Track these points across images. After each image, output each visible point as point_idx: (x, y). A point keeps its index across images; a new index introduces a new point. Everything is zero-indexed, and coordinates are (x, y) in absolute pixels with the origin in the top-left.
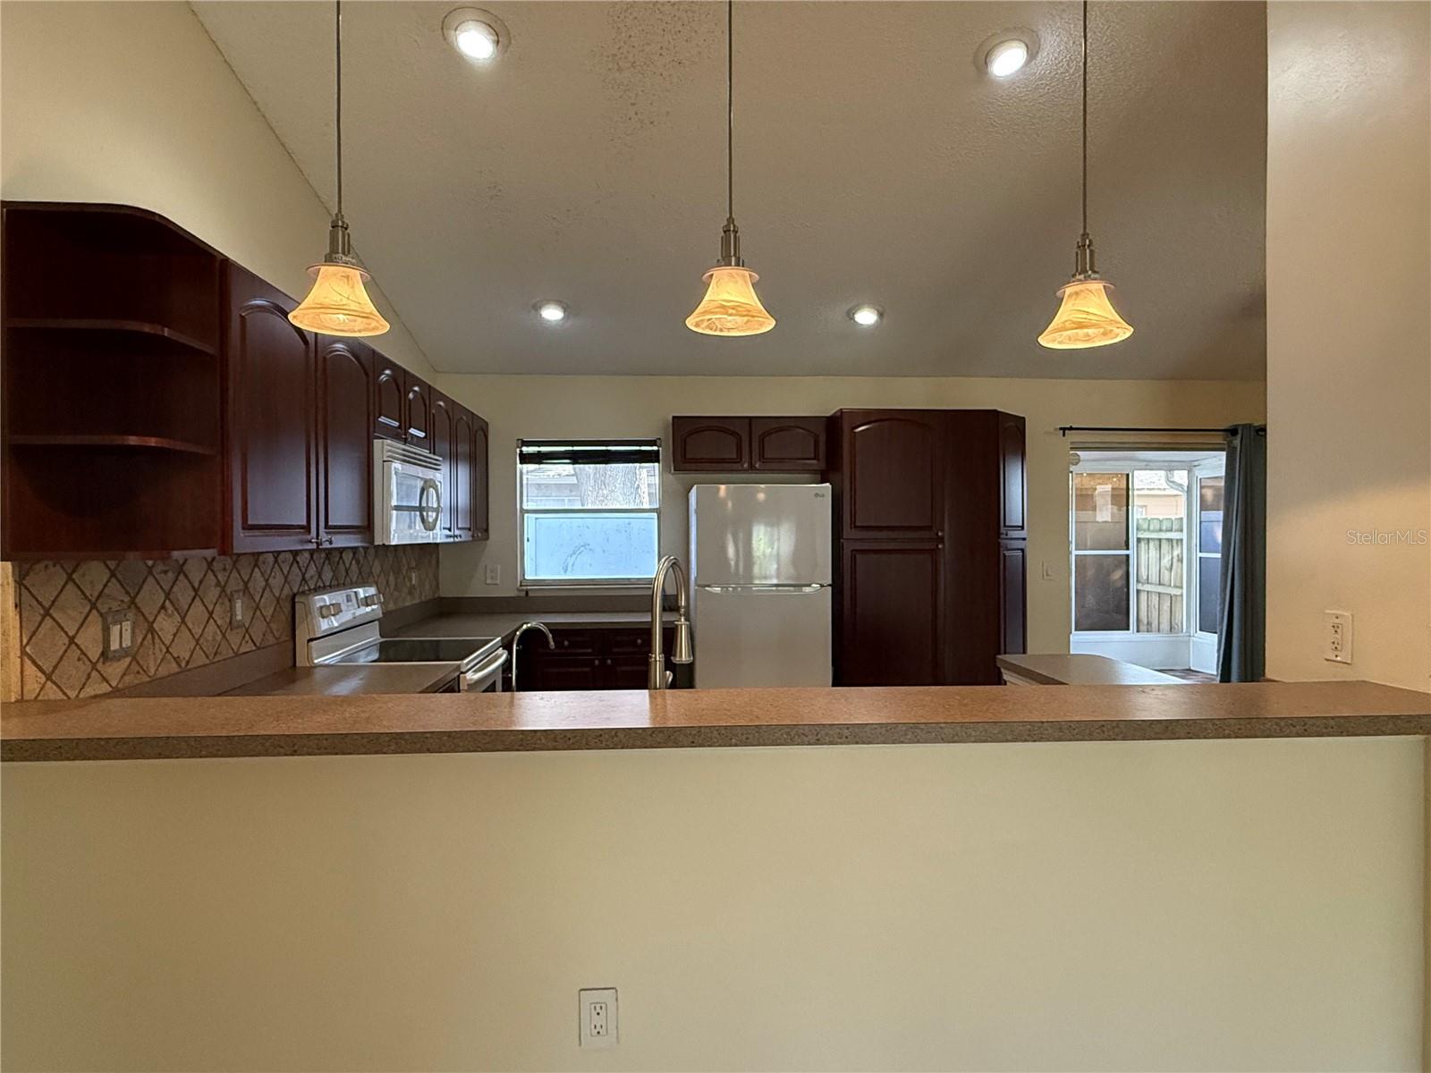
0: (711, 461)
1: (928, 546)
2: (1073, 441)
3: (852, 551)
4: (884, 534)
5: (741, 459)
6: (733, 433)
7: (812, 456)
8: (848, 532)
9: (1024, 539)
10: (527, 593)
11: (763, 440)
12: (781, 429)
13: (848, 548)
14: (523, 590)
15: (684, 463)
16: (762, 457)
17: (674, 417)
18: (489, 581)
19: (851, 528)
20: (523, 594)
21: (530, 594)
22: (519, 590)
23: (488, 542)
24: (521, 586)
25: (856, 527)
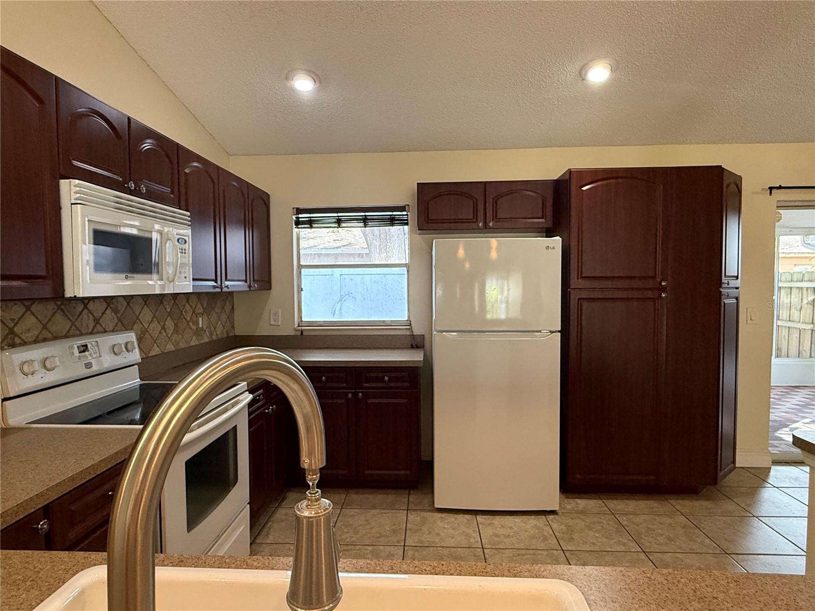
0: (450, 221)
1: (649, 294)
2: (779, 200)
3: (579, 299)
4: (609, 284)
5: (477, 220)
6: (470, 197)
7: (541, 216)
8: (574, 282)
9: (737, 288)
10: (302, 332)
11: (496, 203)
12: (511, 192)
13: (574, 297)
14: (298, 330)
15: (427, 223)
16: (495, 217)
17: (418, 184)
18: (272, 322)
19: (578, 279)
20: (299, 333)
21: (305, 333)
22: (296, 330)
23: (271, 291)
24: (299, 326)
25: (582, 278)
